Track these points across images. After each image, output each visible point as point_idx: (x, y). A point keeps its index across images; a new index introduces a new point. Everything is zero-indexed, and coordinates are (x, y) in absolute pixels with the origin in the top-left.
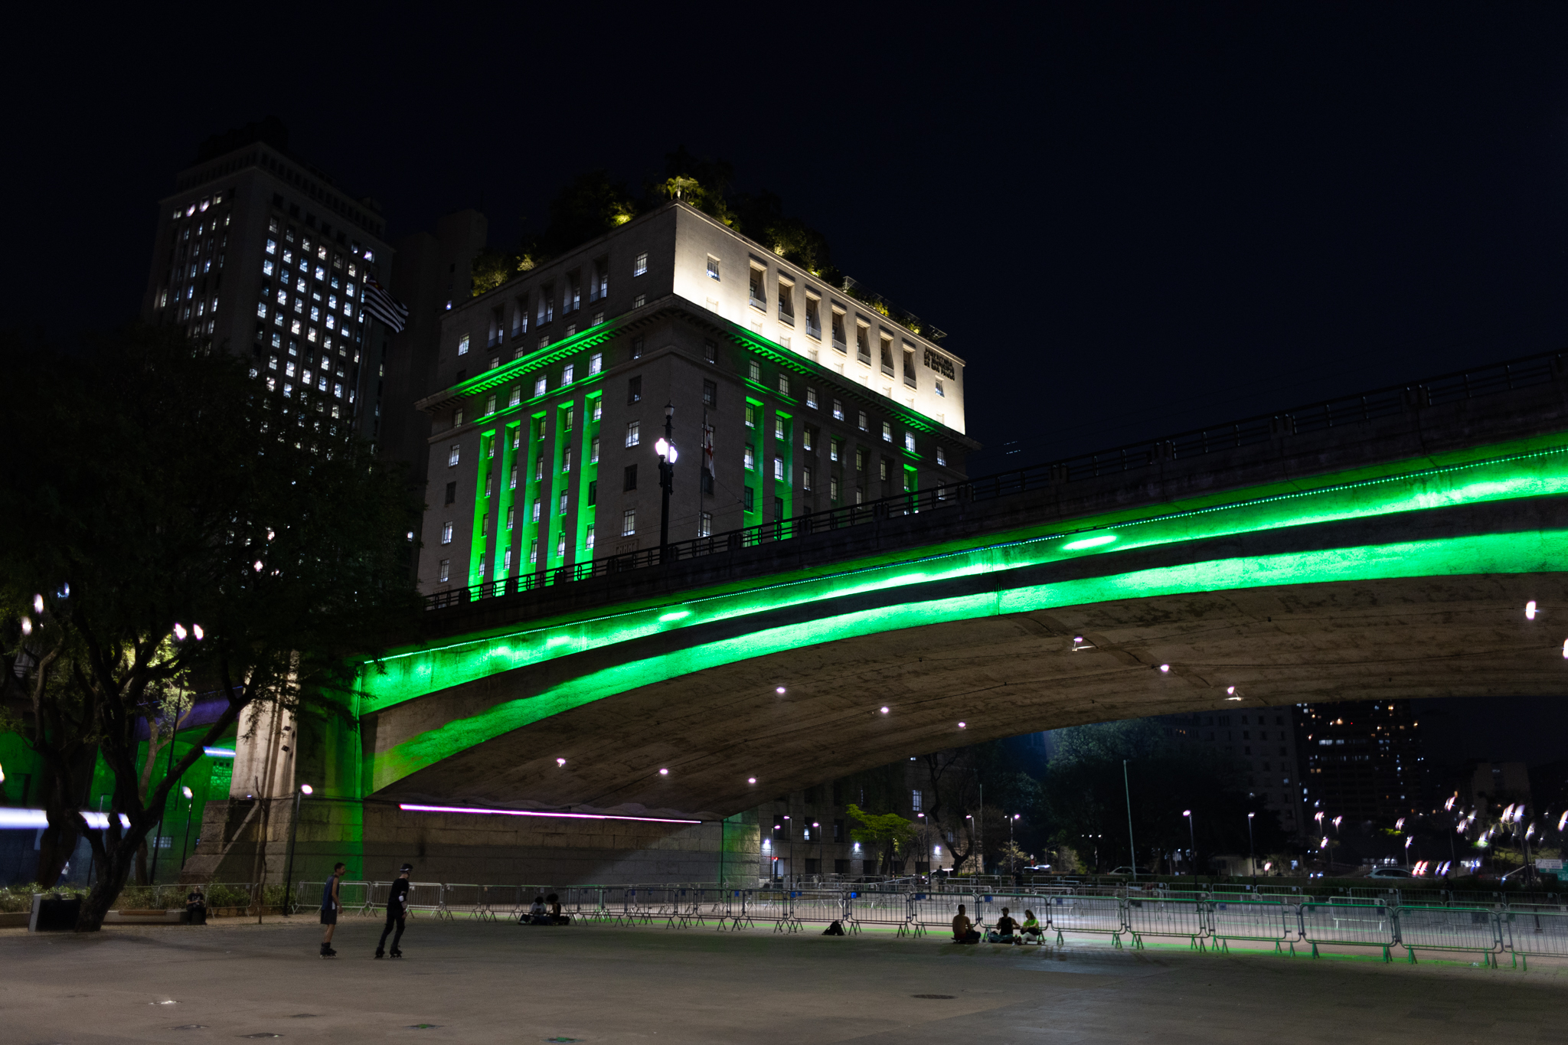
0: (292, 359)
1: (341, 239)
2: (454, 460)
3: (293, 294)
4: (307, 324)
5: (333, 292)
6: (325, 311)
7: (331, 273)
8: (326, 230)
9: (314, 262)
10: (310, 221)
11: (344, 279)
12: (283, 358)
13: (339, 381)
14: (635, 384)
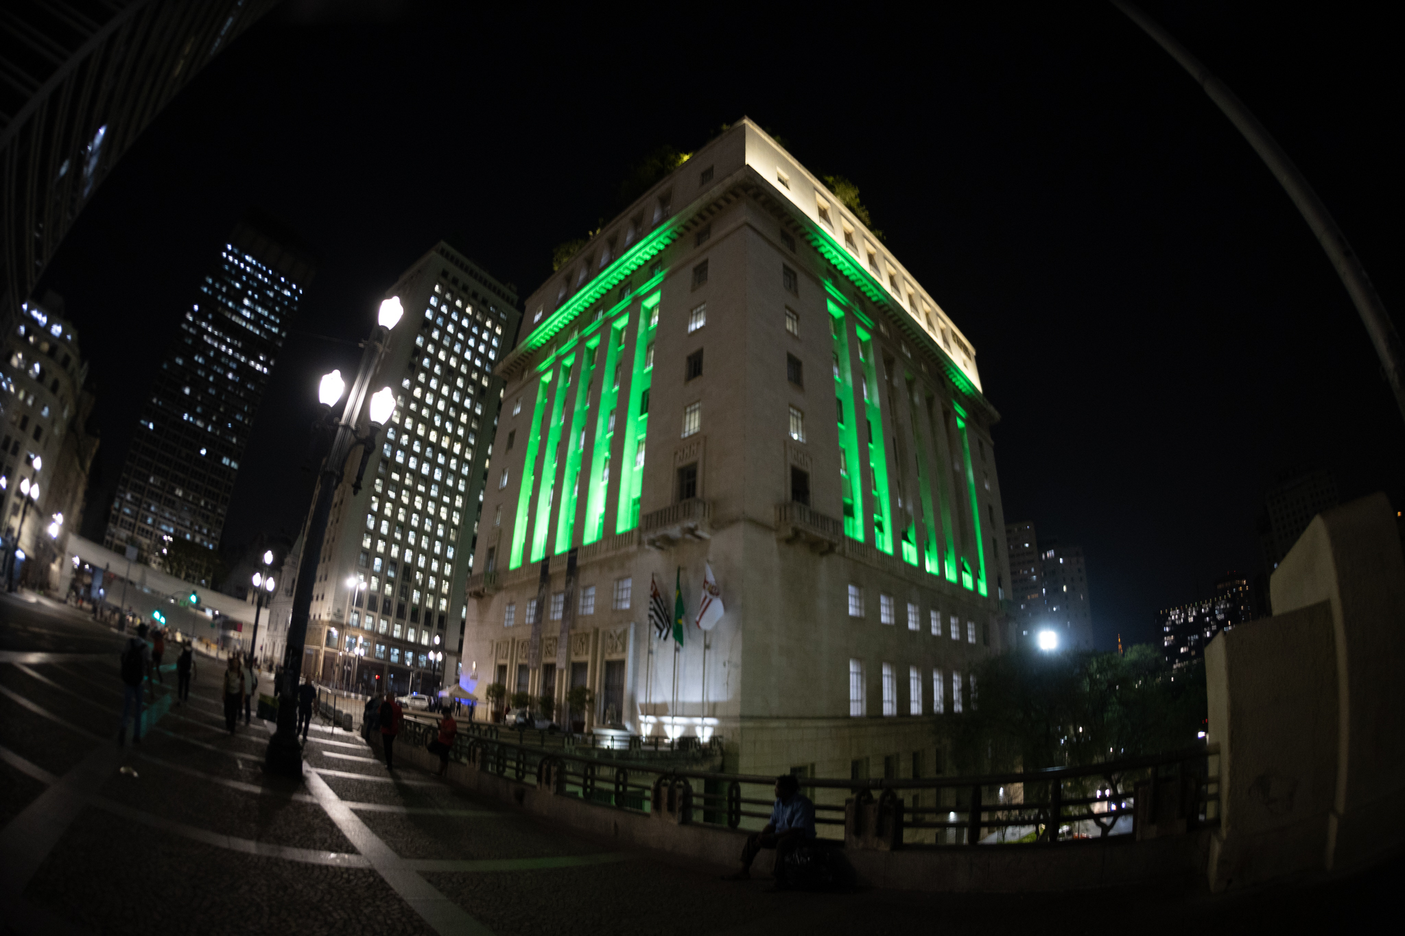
0: (436, 376)
1: (484, 302)
2: (517, 410)
3: (443, 332)
4: (450, 352)
5: (473, 335)
6: (465, 346)
7: (472, 324)
8: (475, 295)
9: (462, 314)
10: (465, 289)
11: (482, 328)
12: (430, 374)
13: (469, 396)
14: (701, 272)
